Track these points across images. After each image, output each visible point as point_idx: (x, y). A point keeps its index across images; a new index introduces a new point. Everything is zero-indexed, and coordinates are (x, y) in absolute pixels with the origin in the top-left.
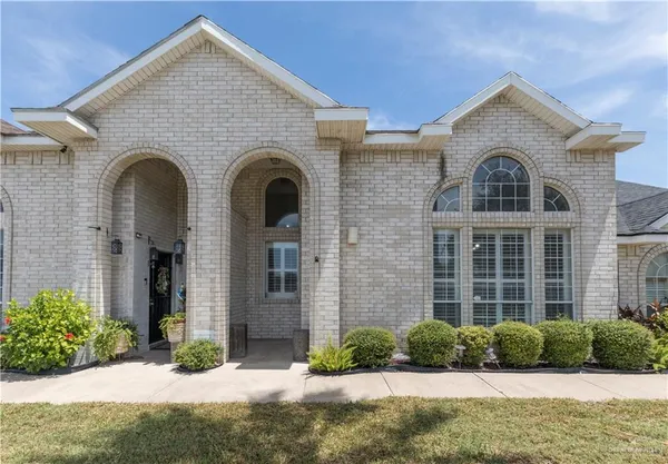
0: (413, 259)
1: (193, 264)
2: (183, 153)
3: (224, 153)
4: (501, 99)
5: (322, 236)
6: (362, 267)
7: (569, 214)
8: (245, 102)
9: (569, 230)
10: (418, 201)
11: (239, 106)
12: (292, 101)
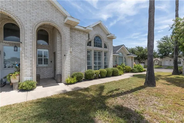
0: (83, 56)
1: (23, 55)
2: (17, 15)
3: (35, 20)
4: (98, 25)
5: (66, 49)
6: (73, 58)
7: (107, 49)
8: (42, 6)
9: (107, 52)
10: (85, 43)
11: (40, 6)
12: (57, 11)
